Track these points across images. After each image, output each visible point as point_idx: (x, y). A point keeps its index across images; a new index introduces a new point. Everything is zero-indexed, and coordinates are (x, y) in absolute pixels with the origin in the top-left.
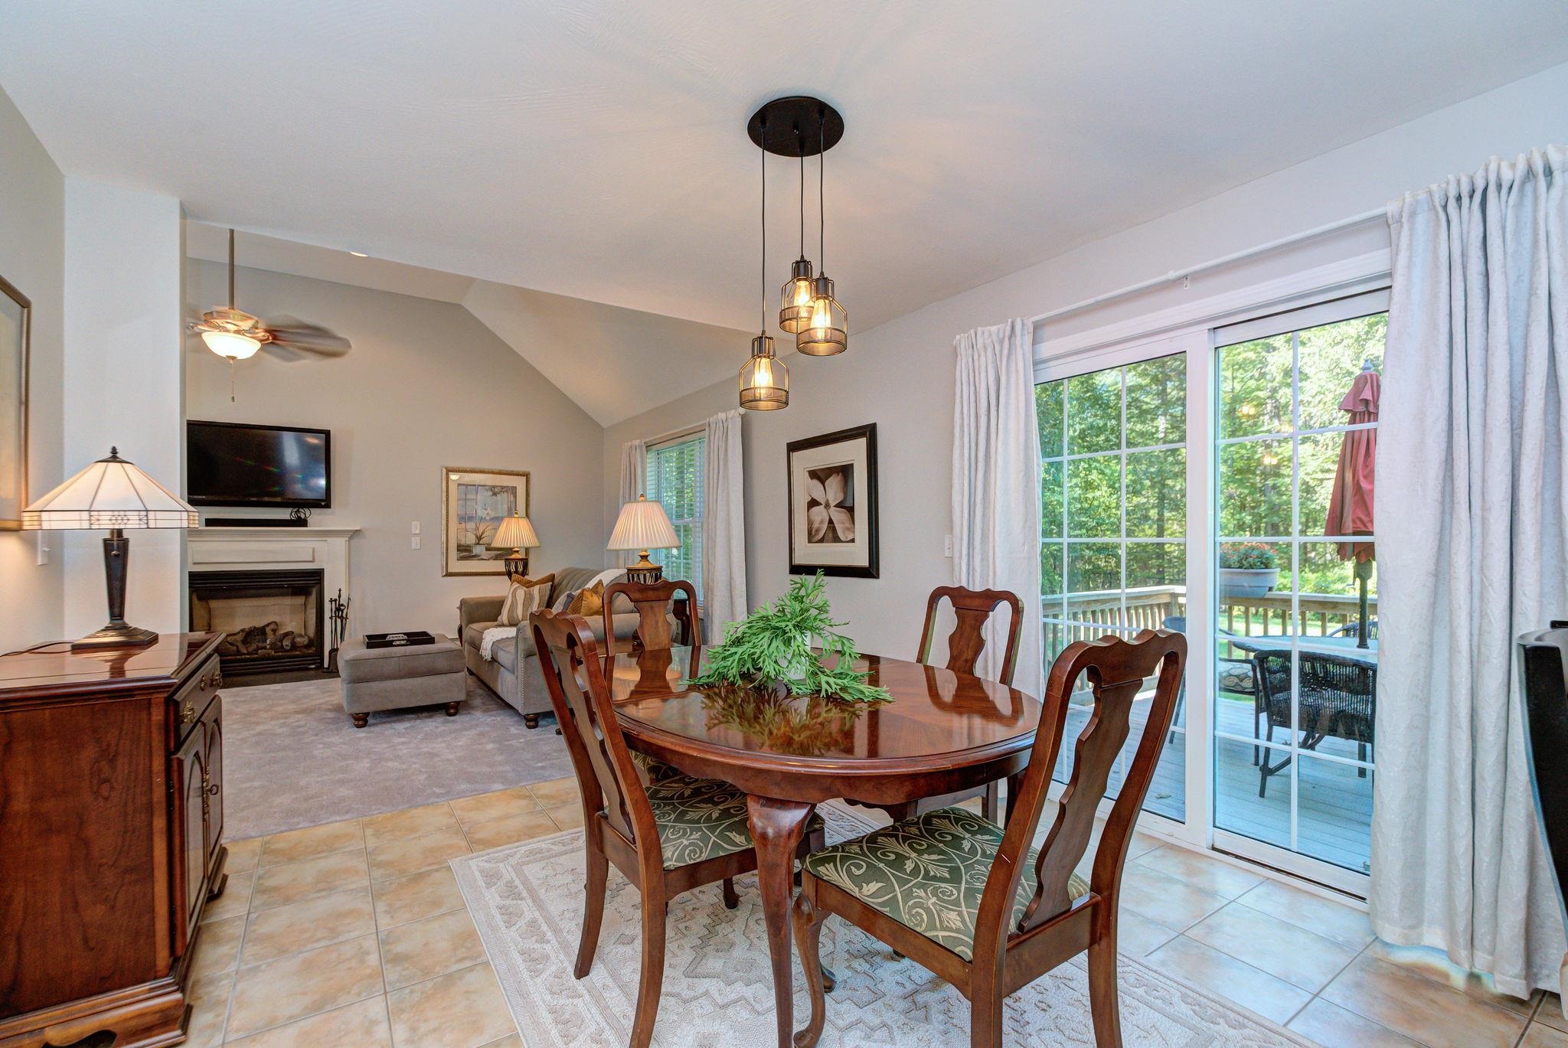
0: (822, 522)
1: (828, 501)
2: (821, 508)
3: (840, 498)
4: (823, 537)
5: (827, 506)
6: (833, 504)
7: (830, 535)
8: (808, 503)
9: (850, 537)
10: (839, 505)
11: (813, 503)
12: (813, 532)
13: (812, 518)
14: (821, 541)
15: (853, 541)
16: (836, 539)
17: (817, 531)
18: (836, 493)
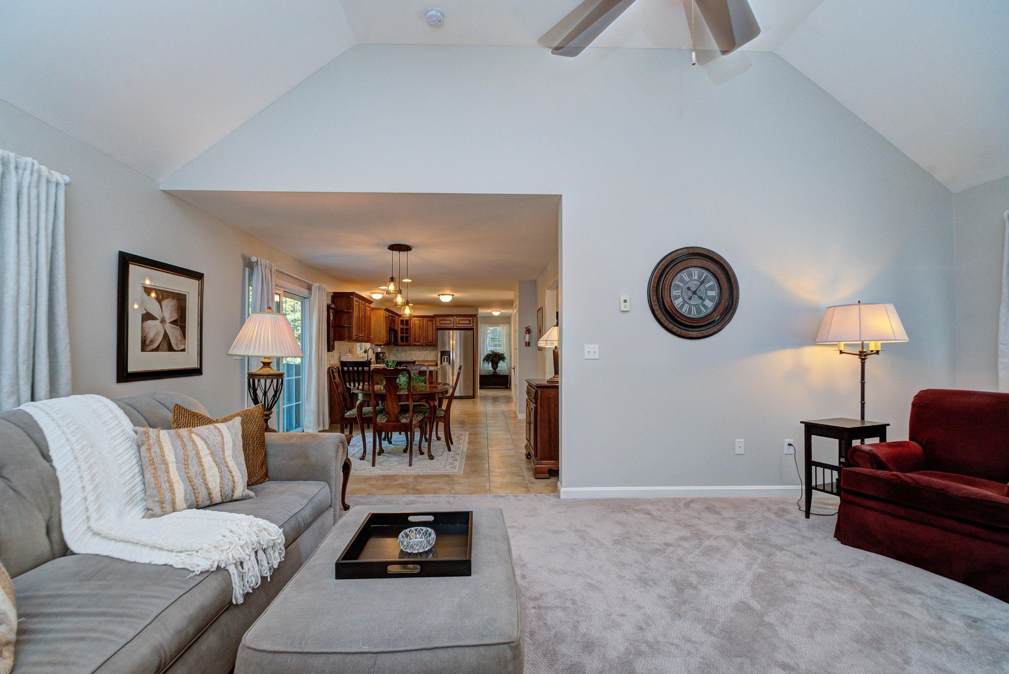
0: (157, 334)
1: (164, 317)
2: (157, 323)
3: (175, 317)
4: (159, 346)
5: (163, 321)
6: (168, 320)
7: (165, 346)
8: (143, 315)
9: (182, 347)
10: (174, 322)
11: (147, 316)
12: (147, 342)
13: (146, 330)
14: (156, 349)
15: (183, 350)
16: (170, 349)
17: (152, 341)
18: (171, 313)
